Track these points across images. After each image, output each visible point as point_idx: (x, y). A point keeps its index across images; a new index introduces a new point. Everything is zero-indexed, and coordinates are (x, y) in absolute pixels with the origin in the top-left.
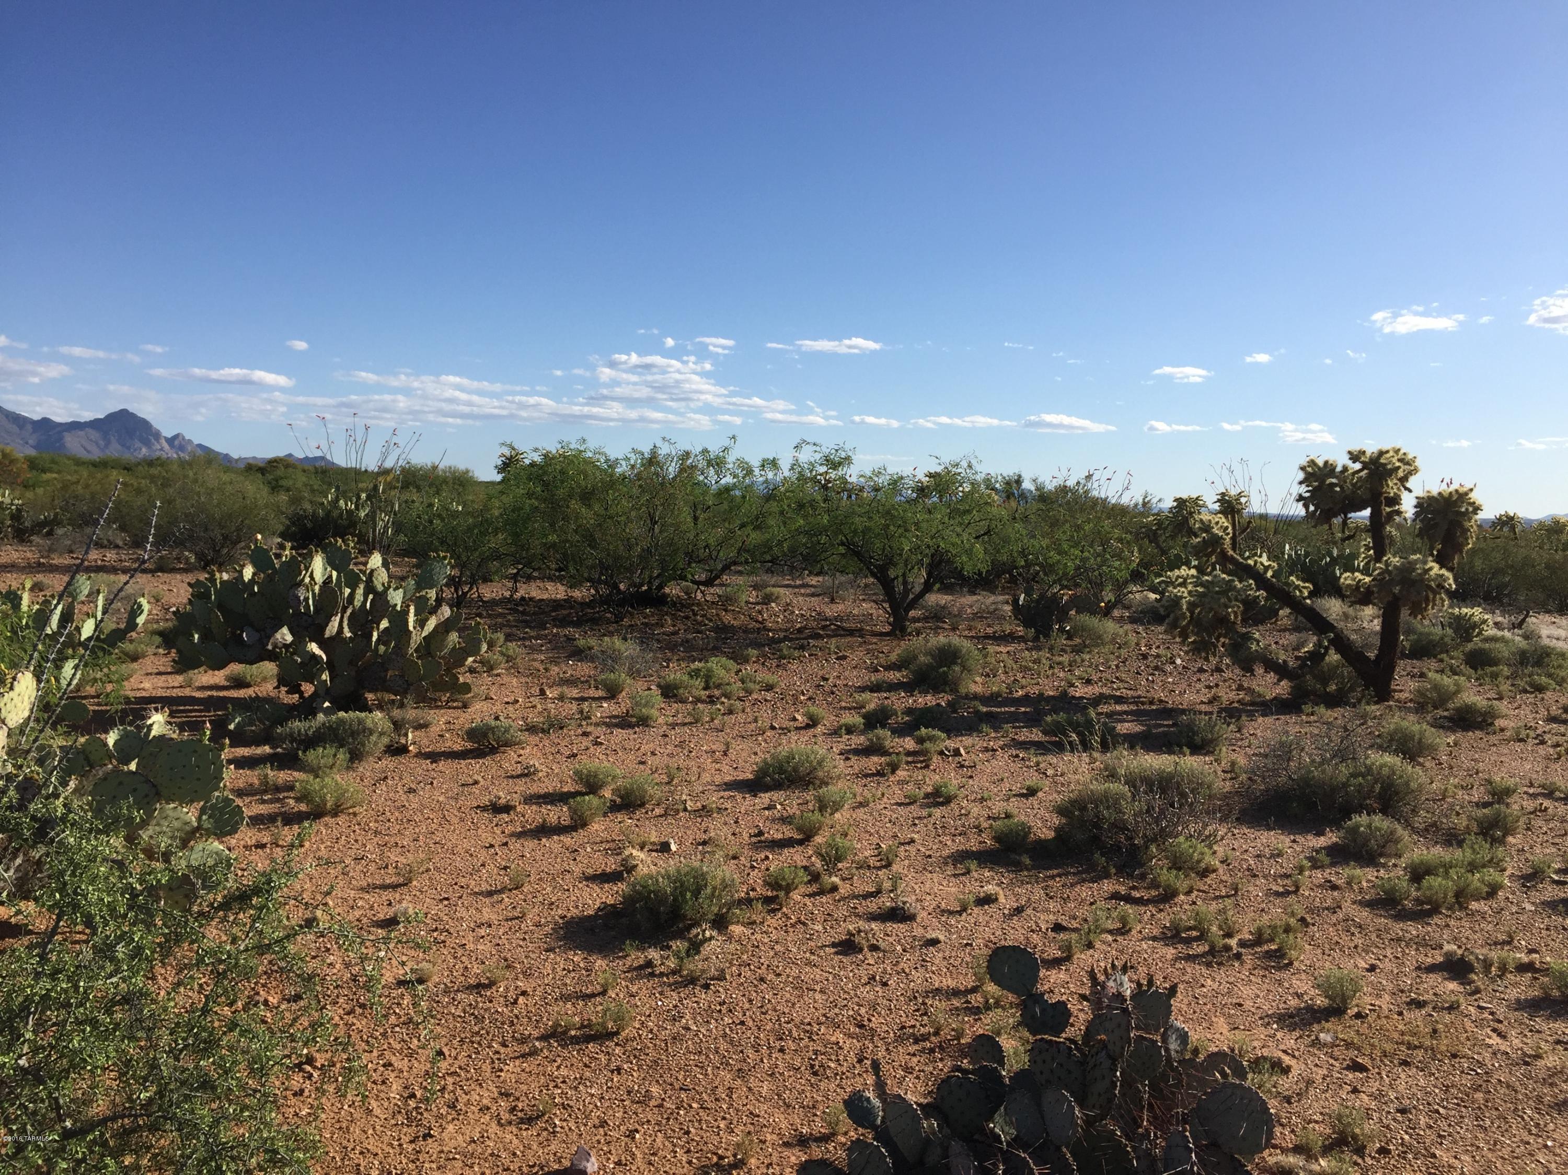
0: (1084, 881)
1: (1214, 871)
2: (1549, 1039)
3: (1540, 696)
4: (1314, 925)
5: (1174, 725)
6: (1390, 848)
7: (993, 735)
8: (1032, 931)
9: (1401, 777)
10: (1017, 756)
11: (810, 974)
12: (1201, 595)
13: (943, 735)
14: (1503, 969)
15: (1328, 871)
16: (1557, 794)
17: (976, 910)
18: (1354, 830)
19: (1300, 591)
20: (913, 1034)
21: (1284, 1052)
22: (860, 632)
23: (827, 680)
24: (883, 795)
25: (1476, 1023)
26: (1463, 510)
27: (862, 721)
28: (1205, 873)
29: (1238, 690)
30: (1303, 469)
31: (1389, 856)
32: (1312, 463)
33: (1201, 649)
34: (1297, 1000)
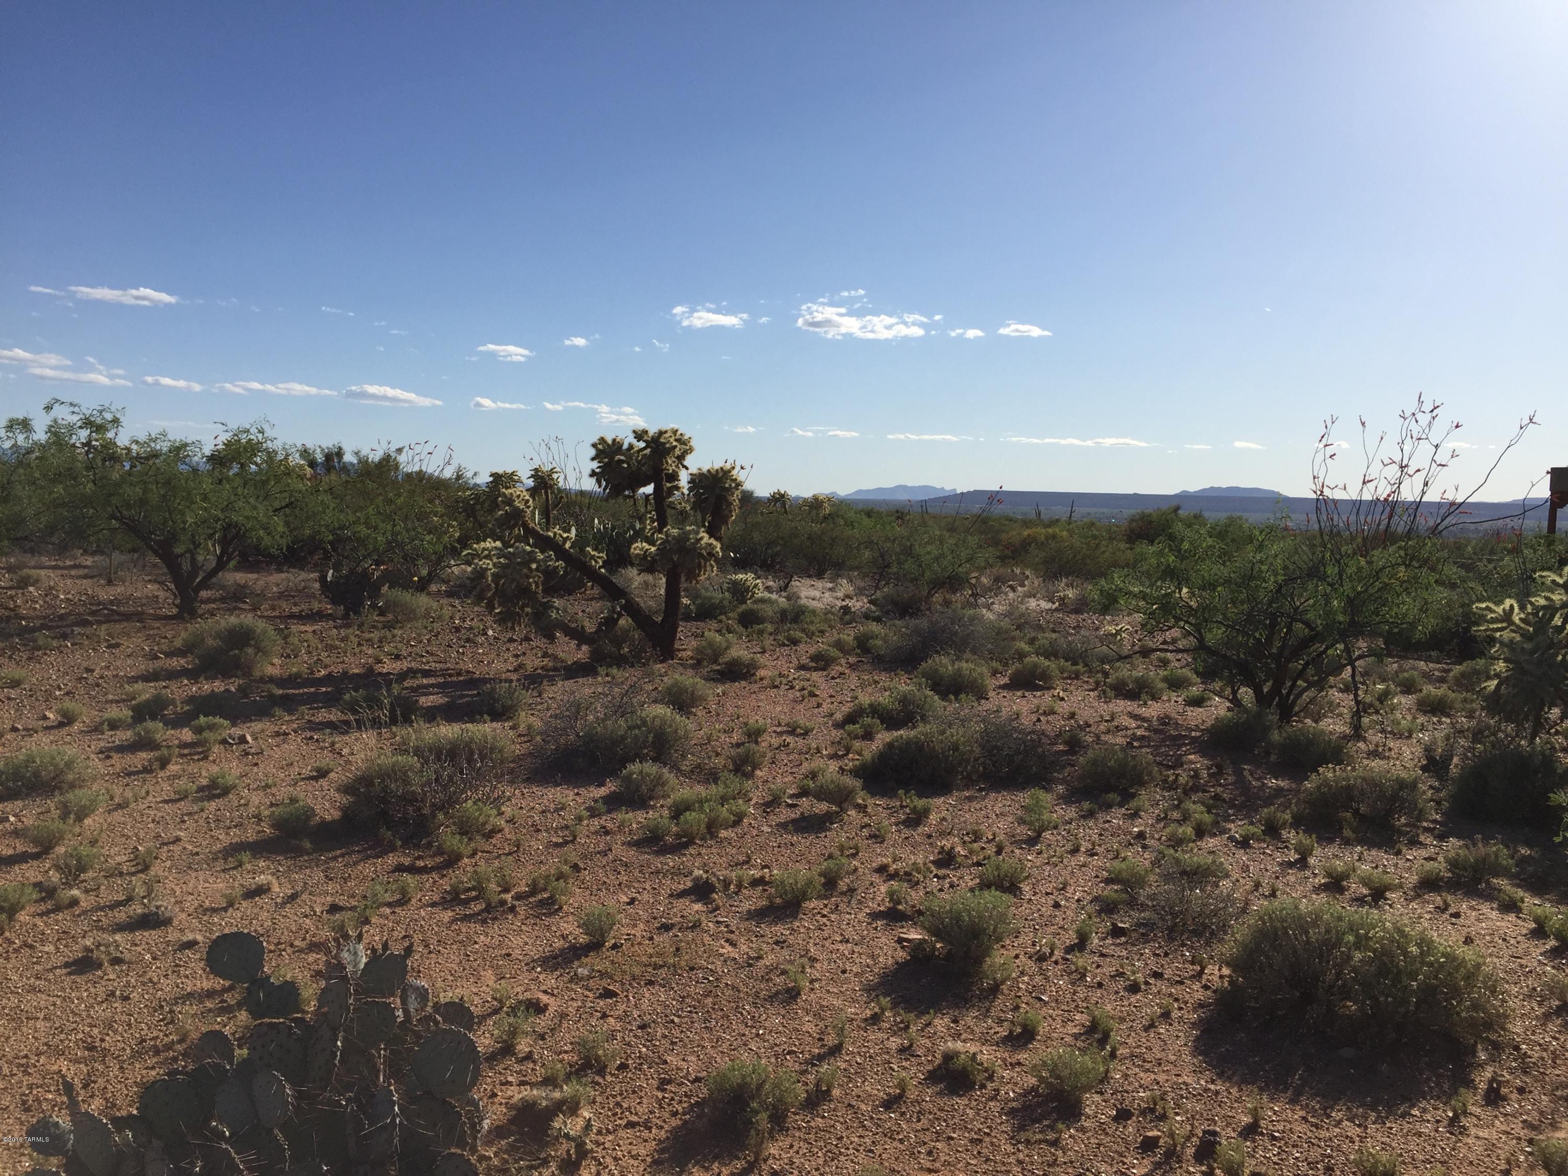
0: (368, 858)
1: (500, 831)
2: (770, 941)
3: (794, 648)
4: (585, 869)
5: (479, 693)
6: (659, 791)
7: (287, 718)
8: (306, 916)
9: (671, 726)
10: (311, 738)
11: (31, 1002)
12: (504, 567)
13: (226, 723)
14: (740, 886)
15: (605, 818)
16: (799, 731)
17: (244, 904)
18: (628, 779)
19: (596, 562)
20: (155, 1046)
21: (545, 992)
22: (139, 616)
23: (93, 671)
24: (148, 793)
25: (714, 937)
26: (727, 485)
27: (130, 713)
28: (489, 835)
29: (542, 657)
30: (594, 445)
31: (658, 798)
32: (602, 440)
33: (507, 620)
34: (562, 942)
